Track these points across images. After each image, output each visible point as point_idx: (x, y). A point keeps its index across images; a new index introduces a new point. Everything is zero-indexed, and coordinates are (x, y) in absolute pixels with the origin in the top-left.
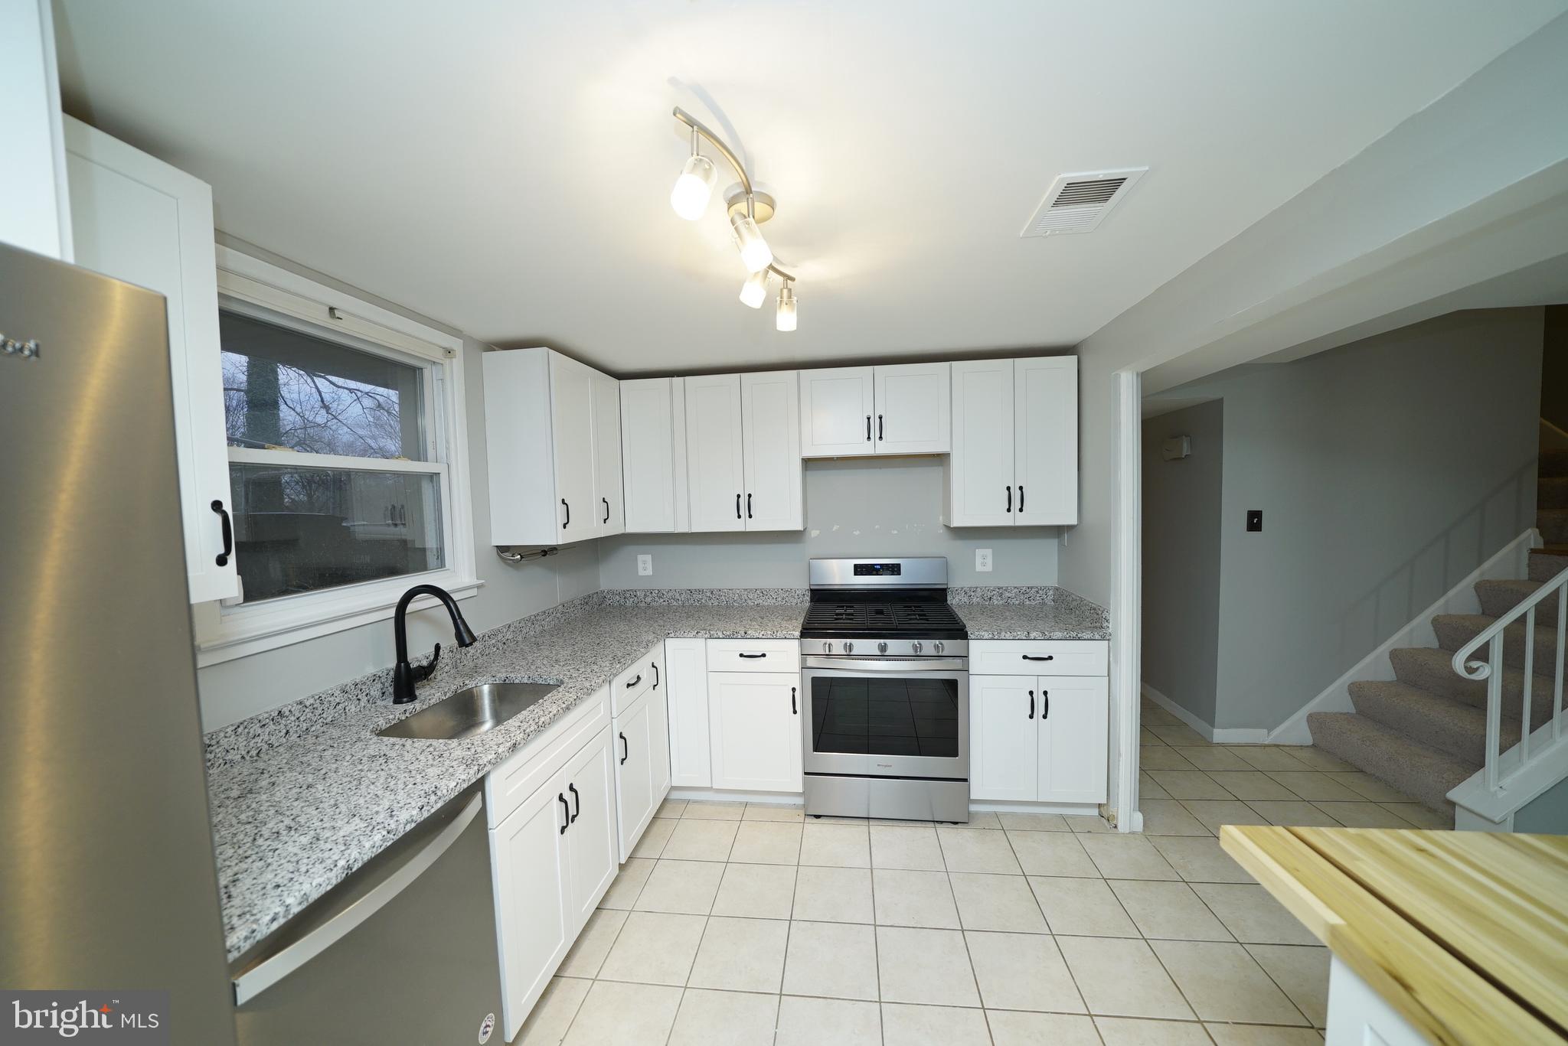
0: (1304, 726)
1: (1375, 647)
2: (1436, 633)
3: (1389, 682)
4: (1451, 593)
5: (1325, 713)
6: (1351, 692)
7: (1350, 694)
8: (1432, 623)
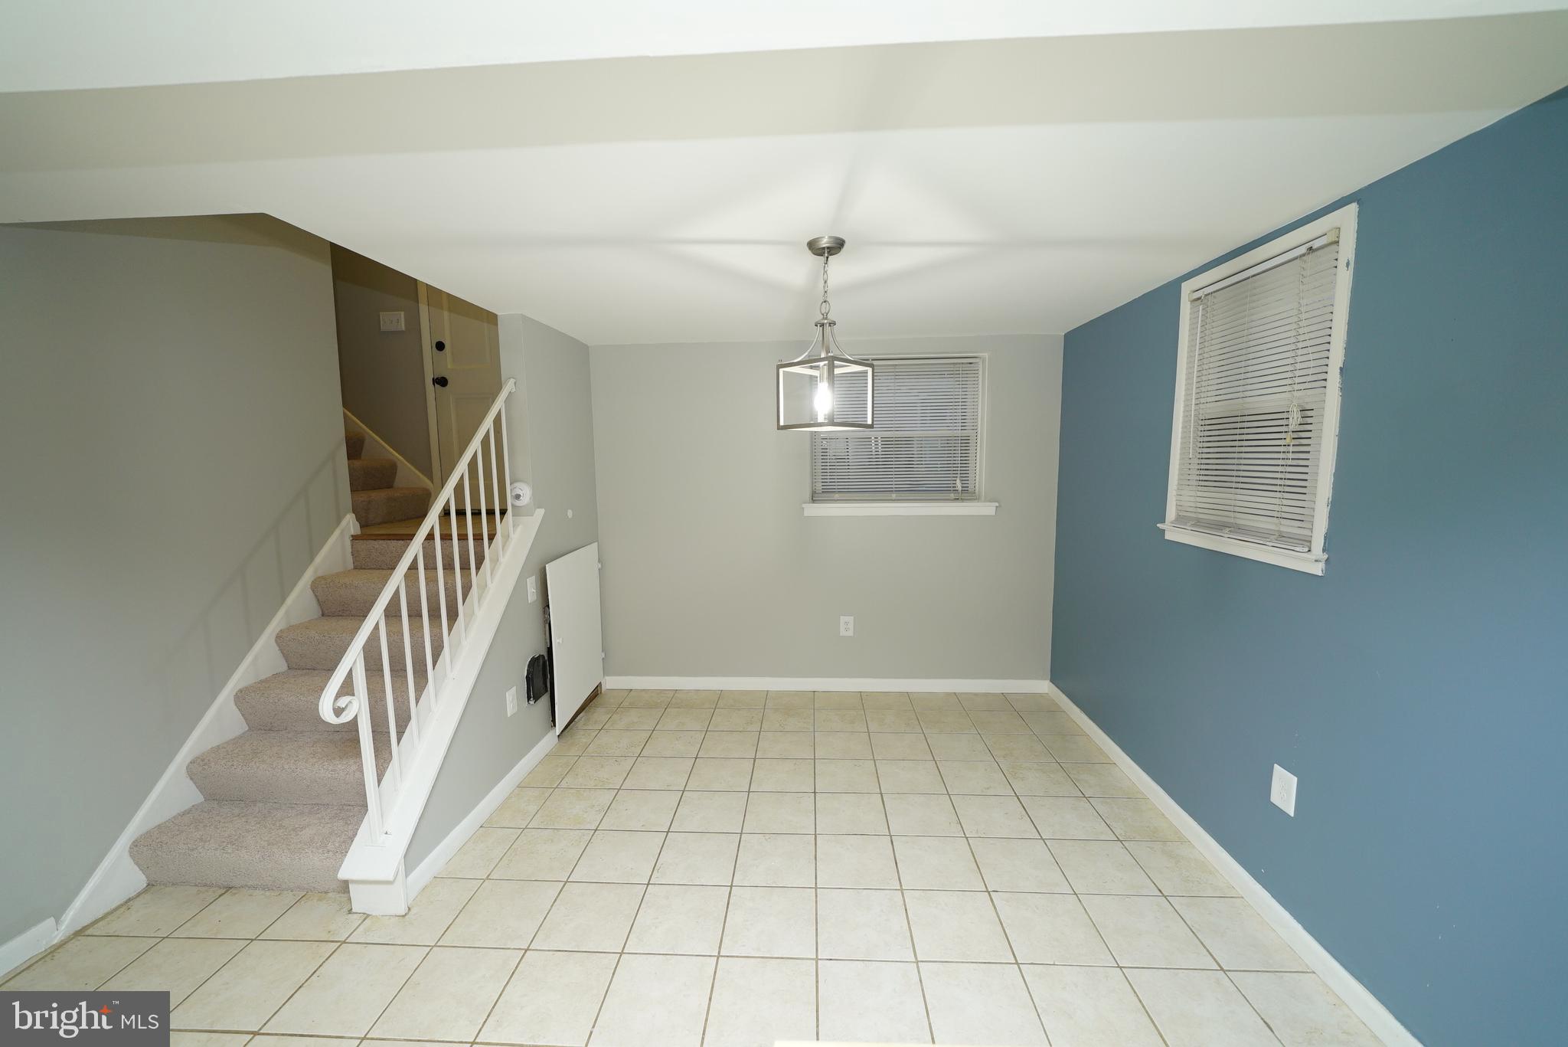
0: (128, 863)
1: (214, 697)
2: (282, 653)
3: (241, 737)
4: (289, 601)
5: (159, 826)
6: (192, 775)
7: (191, 779)
8: (276, 641)
